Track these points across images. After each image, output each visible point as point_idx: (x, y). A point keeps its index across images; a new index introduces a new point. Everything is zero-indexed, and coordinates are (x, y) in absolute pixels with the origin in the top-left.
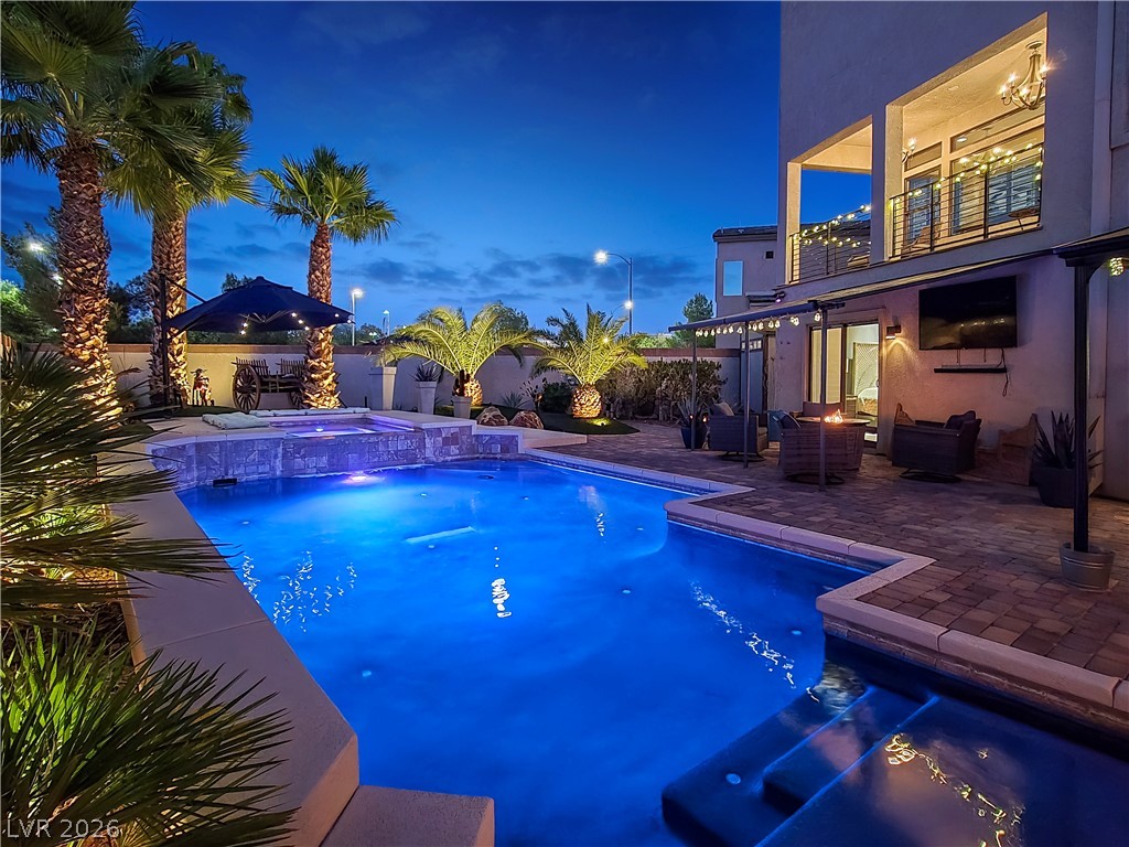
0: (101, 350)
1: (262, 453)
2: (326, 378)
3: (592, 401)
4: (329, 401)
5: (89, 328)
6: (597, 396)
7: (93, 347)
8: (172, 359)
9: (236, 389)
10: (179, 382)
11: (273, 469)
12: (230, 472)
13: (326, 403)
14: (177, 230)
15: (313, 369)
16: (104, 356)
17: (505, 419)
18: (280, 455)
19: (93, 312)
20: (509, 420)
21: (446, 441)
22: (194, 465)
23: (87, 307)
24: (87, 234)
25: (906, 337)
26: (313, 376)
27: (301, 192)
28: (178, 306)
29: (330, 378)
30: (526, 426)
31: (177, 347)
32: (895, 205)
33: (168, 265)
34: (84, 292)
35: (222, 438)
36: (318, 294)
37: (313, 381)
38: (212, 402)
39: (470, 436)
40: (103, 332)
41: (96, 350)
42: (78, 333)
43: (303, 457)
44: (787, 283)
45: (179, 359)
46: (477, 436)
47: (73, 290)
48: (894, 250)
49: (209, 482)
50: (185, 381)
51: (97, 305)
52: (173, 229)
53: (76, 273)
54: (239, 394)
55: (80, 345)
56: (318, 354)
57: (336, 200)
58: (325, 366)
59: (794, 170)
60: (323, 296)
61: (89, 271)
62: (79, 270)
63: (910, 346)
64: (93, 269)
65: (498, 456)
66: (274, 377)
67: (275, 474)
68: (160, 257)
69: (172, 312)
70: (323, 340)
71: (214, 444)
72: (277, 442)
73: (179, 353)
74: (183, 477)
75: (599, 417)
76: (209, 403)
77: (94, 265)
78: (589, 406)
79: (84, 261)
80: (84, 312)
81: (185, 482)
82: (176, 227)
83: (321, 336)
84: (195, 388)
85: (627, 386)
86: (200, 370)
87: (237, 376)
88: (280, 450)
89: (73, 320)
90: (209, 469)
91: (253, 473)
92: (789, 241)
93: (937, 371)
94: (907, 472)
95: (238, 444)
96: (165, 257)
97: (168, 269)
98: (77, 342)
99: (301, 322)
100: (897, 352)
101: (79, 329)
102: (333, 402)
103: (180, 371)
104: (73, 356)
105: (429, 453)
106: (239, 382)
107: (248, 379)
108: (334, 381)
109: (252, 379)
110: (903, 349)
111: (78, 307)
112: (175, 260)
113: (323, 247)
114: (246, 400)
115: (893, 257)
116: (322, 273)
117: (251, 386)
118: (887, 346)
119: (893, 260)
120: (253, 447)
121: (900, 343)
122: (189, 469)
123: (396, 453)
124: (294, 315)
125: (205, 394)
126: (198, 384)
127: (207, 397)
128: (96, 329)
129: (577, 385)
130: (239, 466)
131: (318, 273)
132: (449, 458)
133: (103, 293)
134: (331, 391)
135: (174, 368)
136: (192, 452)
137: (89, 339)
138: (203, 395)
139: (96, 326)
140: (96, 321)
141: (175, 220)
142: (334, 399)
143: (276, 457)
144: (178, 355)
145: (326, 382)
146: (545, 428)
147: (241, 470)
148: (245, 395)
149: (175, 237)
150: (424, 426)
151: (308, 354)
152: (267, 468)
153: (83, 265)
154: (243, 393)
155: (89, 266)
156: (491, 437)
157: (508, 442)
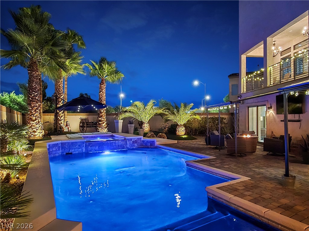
0: (38, 117)
1: (79, 146)
2: (103, 123)
3: (182, 130)
4: (105, 130)
5: (35, 111)
6: (184, 129)
7: (36, 116)
8: (60, 118)
9: (80, 126)
10: (61, 125)
11: (82, 150)
12: (71, 151)
13: (104, 131)
14: (61, 82)
15: (100, 121)
16: (39, 118)
17: (155, 136)
18: (84, 146)
19: (36, 106)
20: (156, 136)
21: (133, 142)
22: (61, 149)
23: (35, 105)
24: (35, 85)
25: (273, 110)
26: (100, 123)
27: (96, 69)
28: (61, 103)
29: (105, 123)
30: (161, 138)
31: (61, 115)
32: (270, 69)
33: (59, 92)
34: (34, 101)
35: (69, 141)
36: (102, 99)
37: (100, 124)
38: (71, 130)
39: (141, 141)
40: (39, 112)
41: (37, 117)
42: (32, 112)
43: (91, 147)
44: (242, 93)
45: (62, 118)
46: (143, 141)
47: (31, 101)
48: (270, 83)
49: (65, 153)
50: (63, 125)
51: (37, 105)
52: (60, 82)
53: (32, 96)
54: (81, 128)
55: (32, 116)
56: (101, 116)
57: (106, 72)
58: (103, 120)
59: (244, 58)
60: (103, 99)
61: (35, 95)
62: (33, 95)
63: (275, 113)
64: (36, 95)
65: (149, 147)
66: (90, 123)
67: (83, 151)
68: (57, 90)
69: (60, 105)
70: (103, 112)
71: (66, 143)
72: (83, 142)
73: (62, 117)
74: (57, 152)
75: (184, 135)
76: (70, 131)
77: (36, 94)
78: (181, 132)
79: (34, 93)
80: (34, 107)
81: (58, 153)
82: (61, 81)
83: (102, 111)
84: (66, 127)
85: (196, 125)
86: (67, 121)
87: (81, 122)
88: (84, 145)
89: (31, 109)
90: (65, 150)
91: (77, 151)
92: (242, 80)
93: (281, 121)
94: (269, 153)
95: (72, 143)
96: (58, 90)
97: (59, 93)
98: (32, 115)
99: (94, 107)
100: (271, 115)
101: (32, 111)
102: (106, 130)
103: (62, 122)
104: (31, 119)
105: (128, 146)
106: (81, 124)
107: (83, 123)
108: (106, 124)
109: (84, 123)
110: (273, 114)
111: (32, 105)
112: (61, 90)
113: (103, 85)
114: (83, 130)
115: (270, 85)
116: (103, 93)
117: (84, 125)
118: (268, 113)
119: (270, 86)
120: (77, 144)
121: (272, 112)
122: (59, 150)
123: (118, 145)
124: (92, 105)
125: (69, 128)
126: (67, 126)
127: (69, 129)
128: (37, 111)
129: (177, 125)
130: (73, 149)
131: (101, 93)
132: (134, 147)
133: (39, 101)
134: (105, 127)
135: (60, 121)
136: (60, 145)
137: (35, 114)
138: (68, 129)
139: (37, 110)
140: (37, 109)
141: (61, 79)
142: (106, 129)
143: (83, 147)
144: (61, 117)
145: (104, 124)
146: (167, 139)
147: (73, 150)
148: (82, 128)
149: (61, 84)
150: (127, 138)
151: (99, 116)
152: (81, 150)
153: (34, 94)
154: (82, 127)
155: (35, 94)
156: (147, 141)
157: (153, 143)
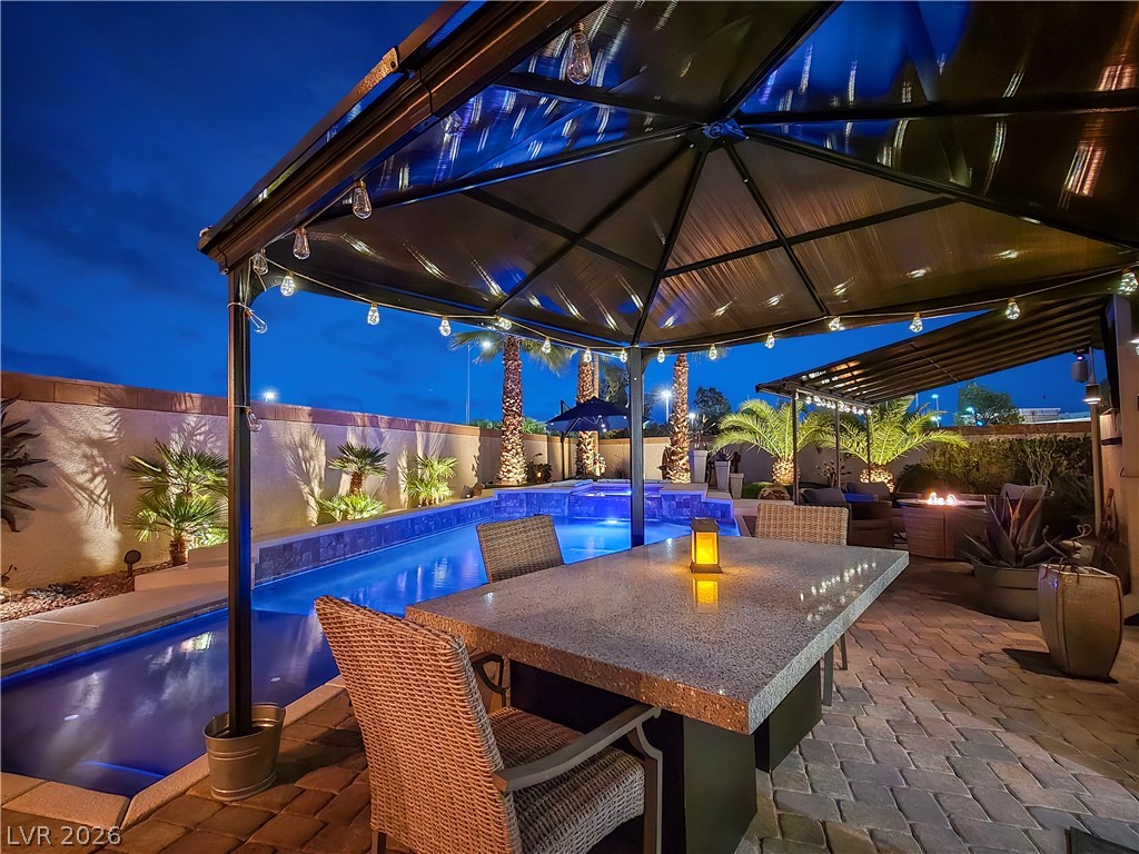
0: (517, 444)
1: (557, 501)
2: (681, 459)
8: (585, 448)
11: (563, 511)
13: (681, 477)
16: (519, 447)
18: (567, 504)
19: (513, 425)
21: (679, 505)
24: (510, 386)
34: (510, 415)
39: (700, 502)
40: (518, 435)
43: (580, 506)
46: (706, 503)
51: (515, 421)
55: (507, 442)
58: (680, 451)
61: (511, 404)
67: (564, 514)
77: (513, 401)
79: (509, 399)
80: (509, 425)
101: (508, 434)
105: (665, 512)
111: (507, 423)
125: (601, 469)
126: (596, 463)
132: (683, 517)
133: (518, 415)
135: (586, 453)
136: (523, 497)
137: (511, 439)
143: (564, 504)
152: (560, 510)
153: (509, 402)
156: (716, 504)
157: (725, 509)
